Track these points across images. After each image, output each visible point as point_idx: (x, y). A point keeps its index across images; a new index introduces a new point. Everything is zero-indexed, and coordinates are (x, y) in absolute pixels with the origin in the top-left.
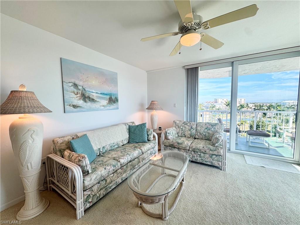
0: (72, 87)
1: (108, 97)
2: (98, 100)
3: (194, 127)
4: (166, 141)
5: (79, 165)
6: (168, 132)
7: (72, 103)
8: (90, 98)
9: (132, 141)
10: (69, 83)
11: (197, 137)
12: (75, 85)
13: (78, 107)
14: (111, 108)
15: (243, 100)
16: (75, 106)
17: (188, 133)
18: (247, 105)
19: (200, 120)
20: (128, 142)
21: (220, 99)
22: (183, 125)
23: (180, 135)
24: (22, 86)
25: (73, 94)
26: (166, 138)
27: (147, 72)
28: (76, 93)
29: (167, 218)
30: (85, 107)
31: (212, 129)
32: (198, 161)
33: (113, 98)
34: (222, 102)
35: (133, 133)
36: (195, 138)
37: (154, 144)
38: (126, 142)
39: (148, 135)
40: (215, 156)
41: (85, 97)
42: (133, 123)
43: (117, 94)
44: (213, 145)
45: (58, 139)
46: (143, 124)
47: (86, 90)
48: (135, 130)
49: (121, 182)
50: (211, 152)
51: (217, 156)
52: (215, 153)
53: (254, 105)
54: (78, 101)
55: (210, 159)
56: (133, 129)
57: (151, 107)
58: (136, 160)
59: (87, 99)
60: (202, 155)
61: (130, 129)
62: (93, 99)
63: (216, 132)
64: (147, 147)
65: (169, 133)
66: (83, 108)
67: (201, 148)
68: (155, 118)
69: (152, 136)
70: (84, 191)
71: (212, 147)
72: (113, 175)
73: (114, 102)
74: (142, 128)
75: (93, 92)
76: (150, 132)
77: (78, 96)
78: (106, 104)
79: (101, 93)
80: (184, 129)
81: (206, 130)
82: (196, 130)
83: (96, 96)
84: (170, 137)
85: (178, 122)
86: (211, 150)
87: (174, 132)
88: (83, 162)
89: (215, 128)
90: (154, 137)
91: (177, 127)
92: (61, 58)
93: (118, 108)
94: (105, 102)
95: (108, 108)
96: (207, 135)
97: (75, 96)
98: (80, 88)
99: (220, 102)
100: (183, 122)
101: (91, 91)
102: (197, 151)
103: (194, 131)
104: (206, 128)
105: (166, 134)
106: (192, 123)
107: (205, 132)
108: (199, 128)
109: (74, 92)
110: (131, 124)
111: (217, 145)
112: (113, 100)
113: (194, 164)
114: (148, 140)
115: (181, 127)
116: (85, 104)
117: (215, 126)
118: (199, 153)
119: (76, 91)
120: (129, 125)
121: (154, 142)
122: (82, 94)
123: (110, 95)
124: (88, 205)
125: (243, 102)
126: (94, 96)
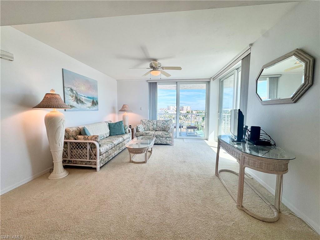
0: (70, 92)
1: (92, 100)
2: (85, 102)
3: (155, 123)
4: (137, 133)
5: (96, 141)
6: (139, 126)
7: (70, 103)
8: (80, 100)
9: (113, 134)
10: (68, 88)
11: (157, 129)
12: (72, 90)
13: (73, 107)
14: (93, 109)
15: (189, 107)
16: (72, 107)
17: (151, 128)
18: (192, 111)
19: (158, 118)
20: (110, 136)
21: (171, 107)
22: (148, 122)
23: (146, 129)
24: (52, 90)
25: (70, 96)
26: (137, 131)
27: (117, 80)
28: (72, 96)
29: (147, 162)
30: (78, 107)
31: (166, 124)
32: (159, 143)
33: (95, 101)
34: (173, 109)
35: (114, 128)
36: (156, 131)
37: (130, 135)
38: (108, 135)
39: (125, 129)
40: (168, 138)
41: (78, 100)
42: (111, 121)
43: (97, 98)
44: (167, 132)
45: (69, 129)
46: (121, 121)
47: (78, 94)
48: (115, 126)
49: (114, 156)
50: (166, 136)
51: (169, 137)
52: (168, 136)
53: (196, 112)
54: (74, 102)
55: (165, 141)
56: (113, 125)
57: (123, 110)
58: (121, 144)
59: (78, 101)
60: (161, 138)
61: (110, 126)
62: (82, 102)
63: (169, 125)
64: (126, 136)
65: (139, 128)
66: (76, 108)
67: (160, 134)
68: (127, 118)
69: (128, 130)
70: (100, 155)
71: (166, 133)
72: (110, 150)
73: (96, 105)
74: (120, 124)
75: (82, 96)
76: (126, 127)
77: (73, 98)
78: (90, 106)
79: (87, 97)
80: (148, 125)
81: (163, 125)
82: (157, 125)
83: (84, 99)
84: (140, 130)
85: (144, 121)
86: (166, 135)
87: (143, 128)
88: (98, 139)
89: (168, 123)
90: (129, 131)
91: (144, 124)
92: (63, 69)
93: (98, 110)
94: (89, 104)
95: (92, 109)
96: (163, 127)
97: (72, 98)
98: (74, 92)
99: (172, 109)
100: (148, 120)
101: (81, 95)
102: (158, 136)
103: (155, 126)
104: (163, 124)
105: (138, 128)
106: (154, 121)
107: (162, 126)
108: (158, 124)
109: (71, 95)
110: (110, 122)
111: (169, 131)
112: (95, 103)
113: (156, 146)
114: (126, 133)
115: (147, 124)
116: (78, 105)
117: (168, 121)
118: (159, 138)
119: (72, 94)
120: (109, 123)
121: (129, 133)
122: (75, 97)
123: (93, 98)
124: (102, 165)
125: (189, 110)
126: (83, 99)
